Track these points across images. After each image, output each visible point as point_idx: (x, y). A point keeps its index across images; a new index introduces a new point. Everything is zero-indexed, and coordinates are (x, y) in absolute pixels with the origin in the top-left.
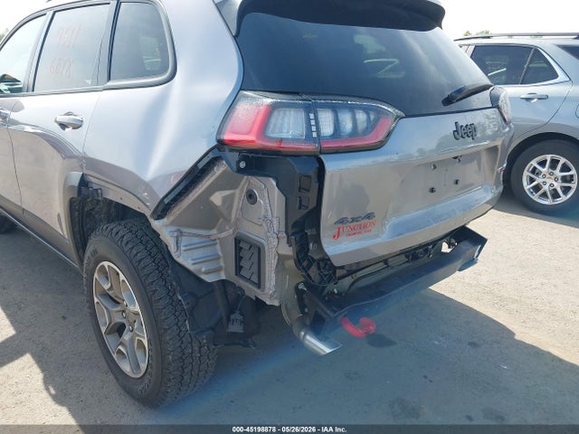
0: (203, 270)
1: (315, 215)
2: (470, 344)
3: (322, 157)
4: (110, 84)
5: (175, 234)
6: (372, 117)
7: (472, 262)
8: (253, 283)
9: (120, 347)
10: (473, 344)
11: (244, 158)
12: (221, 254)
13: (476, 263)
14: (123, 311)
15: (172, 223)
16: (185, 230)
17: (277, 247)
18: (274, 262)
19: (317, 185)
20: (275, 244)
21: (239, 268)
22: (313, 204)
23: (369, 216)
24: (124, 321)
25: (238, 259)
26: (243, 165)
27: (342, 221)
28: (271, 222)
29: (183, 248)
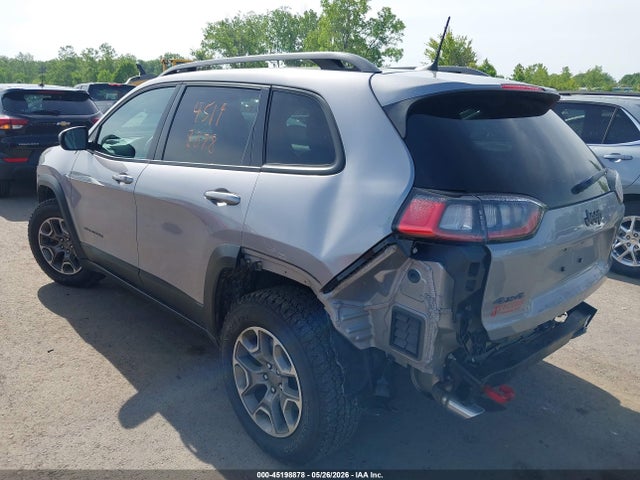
0: (358, 338)
1: (478, 296)
2: (578, 410)
3: (489, 246)
4: (265, 166)
5: (338, 306)
6: (525, 210)
7: (581, 331)
8: (409, 353)
9: (261, 408)
10: (581, 411)
11: (418, 246)
12: (372, 324)
13: (585, 332)
14: (265, 374)
15: (336, 296)
16: (345, 302)
17: (437, 321)
18: (434, 336)
19: (484, 270)
20: (437, 319)
21: (393, 338)
22: (478, 287)
23: (520, 296)
24: (265, 383)
25: (394, 329)
26: (415, 251)
27: (500, 301)
28: (435, 300)
29: (342, 318)
